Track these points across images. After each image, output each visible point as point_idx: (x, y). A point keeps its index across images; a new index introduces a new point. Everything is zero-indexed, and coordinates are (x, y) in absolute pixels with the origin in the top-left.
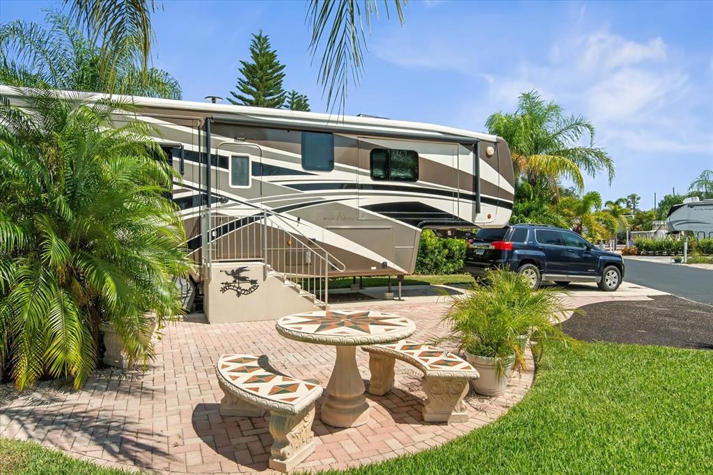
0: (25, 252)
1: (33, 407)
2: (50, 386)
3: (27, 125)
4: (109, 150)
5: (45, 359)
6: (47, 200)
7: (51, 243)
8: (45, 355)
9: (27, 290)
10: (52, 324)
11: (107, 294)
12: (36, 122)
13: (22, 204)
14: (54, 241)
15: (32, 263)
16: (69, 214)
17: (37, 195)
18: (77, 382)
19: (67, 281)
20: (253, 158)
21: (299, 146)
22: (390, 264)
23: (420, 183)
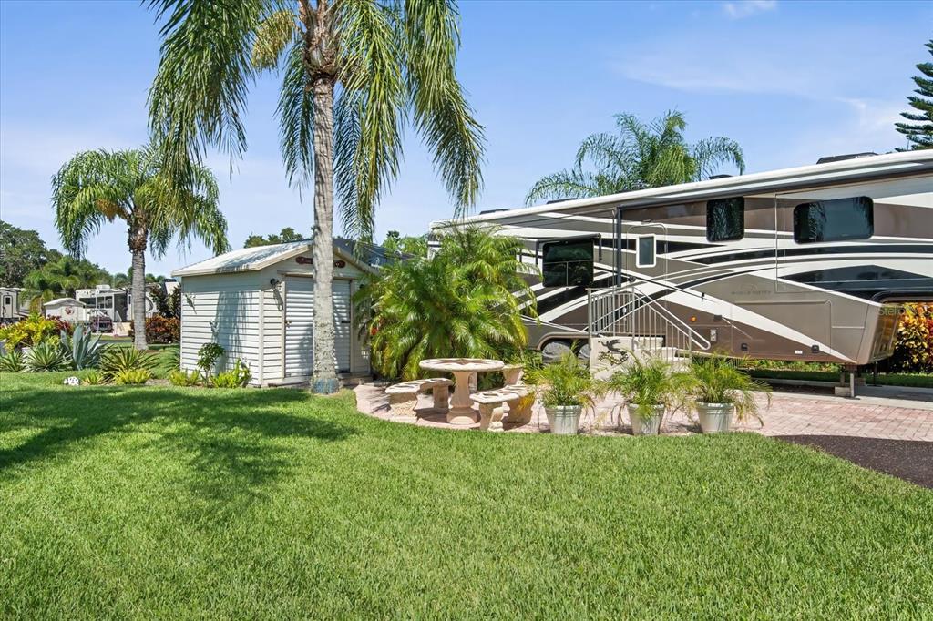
20: (658, 238)
21: (704, 218)
22: (823, 348)
23: (876, 239)
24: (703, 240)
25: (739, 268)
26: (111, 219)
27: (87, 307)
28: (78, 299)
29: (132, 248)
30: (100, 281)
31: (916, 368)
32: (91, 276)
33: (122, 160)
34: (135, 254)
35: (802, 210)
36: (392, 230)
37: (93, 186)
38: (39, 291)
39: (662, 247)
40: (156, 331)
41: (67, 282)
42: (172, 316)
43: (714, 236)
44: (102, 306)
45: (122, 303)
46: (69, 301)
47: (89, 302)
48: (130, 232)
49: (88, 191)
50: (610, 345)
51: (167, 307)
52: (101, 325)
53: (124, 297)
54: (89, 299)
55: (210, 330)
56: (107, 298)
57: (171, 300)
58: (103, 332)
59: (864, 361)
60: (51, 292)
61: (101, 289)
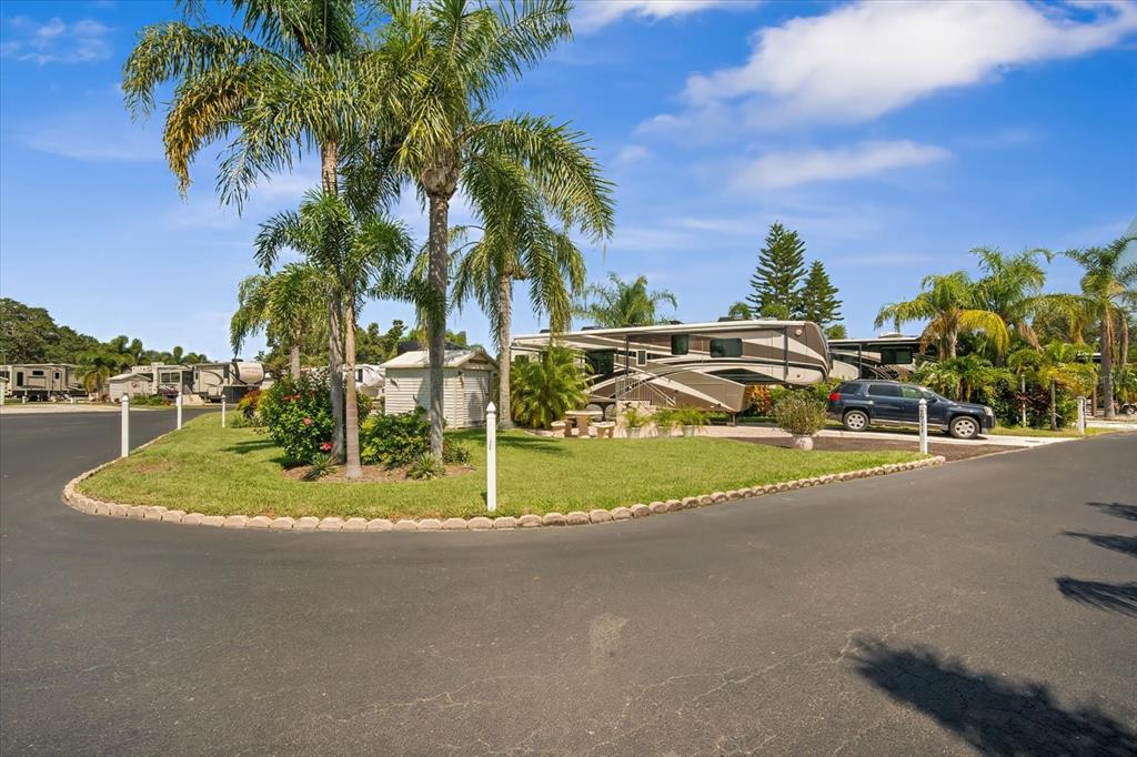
20: (648, 352)
21: (670, 343)
22: (723, 405)
23: (744, 357)
24: (670, 354)
25: (686, 368)
31: (759, 414)
35: (713, 341)
36: (398, 319)
39: (649, 356)
43: (675, 352)
45: (188, 378)
46: (135, 377)
50: (627, 405)
59: (739, 410)
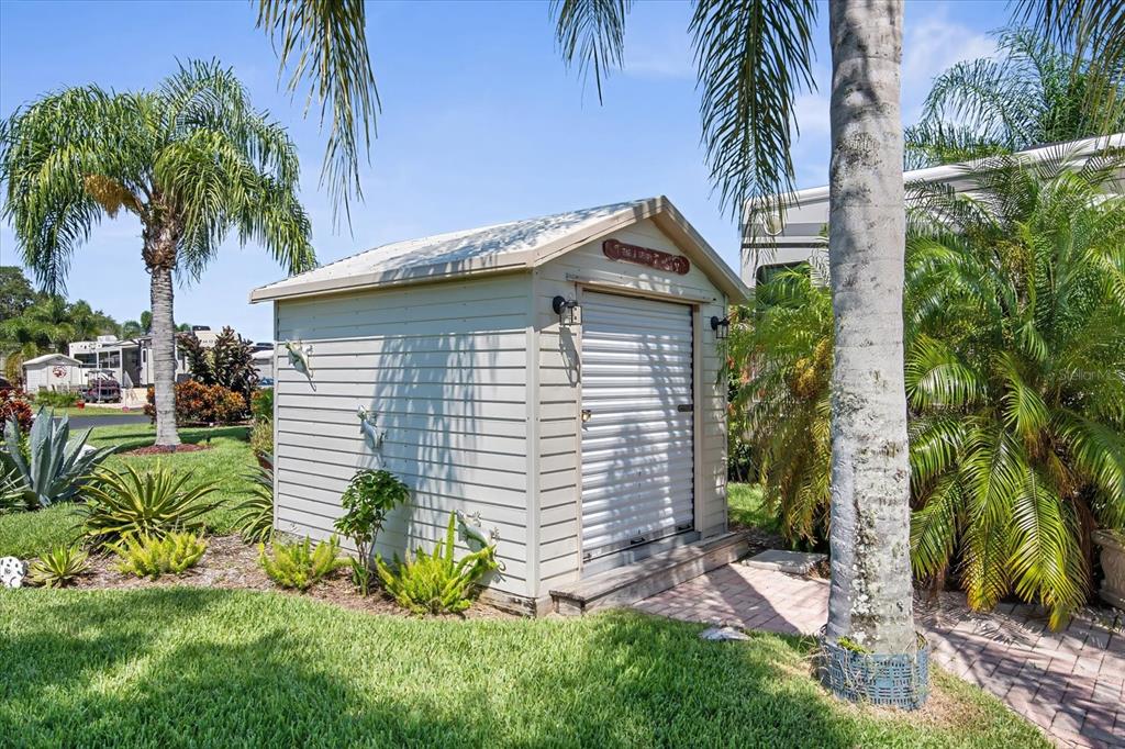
0: (976, 407)
1: (987, 640)
2: (1010, 613)
3: (978, 218)
4: (1110, 235)
5: (1008, 568)
6: (1008, 328)
7: (1017, 397)
8: (1008, 563)
9: (982, 464)
10: (1018, 519)
11: (1110, 483)
12: (990, 209)
13: (972, 336)
14: (1021, 394)
15: (987, 424)
16: (1042, 350)
17: (994, 322)
18: (1054, 618)
19: (1040, 454)
26: (112, 212)
27: (84, 366)
28: (72, 356)
29: (150, 265)
30: (103, 331)
32: (89, 324)
33: (129, 108)
34: (155, 275)
37: (77, 146)
38: (18, 345)
40: (189, 406)
41: (57, 332)
42: (213, 382)
44: (105, 365)
45: (133, 361)
46: (58, 359)
47: (87, 360)
48: (146, 236)
49: (66, 153)
51: (205, 367)
52: (104, 392)
53: (136, 352)
54: (87, 355)
55: (356, 432)
56: (113, 353)
57: (211, 355)
58: (107, 401)
60: (33, 346)
61: (103, 343)
